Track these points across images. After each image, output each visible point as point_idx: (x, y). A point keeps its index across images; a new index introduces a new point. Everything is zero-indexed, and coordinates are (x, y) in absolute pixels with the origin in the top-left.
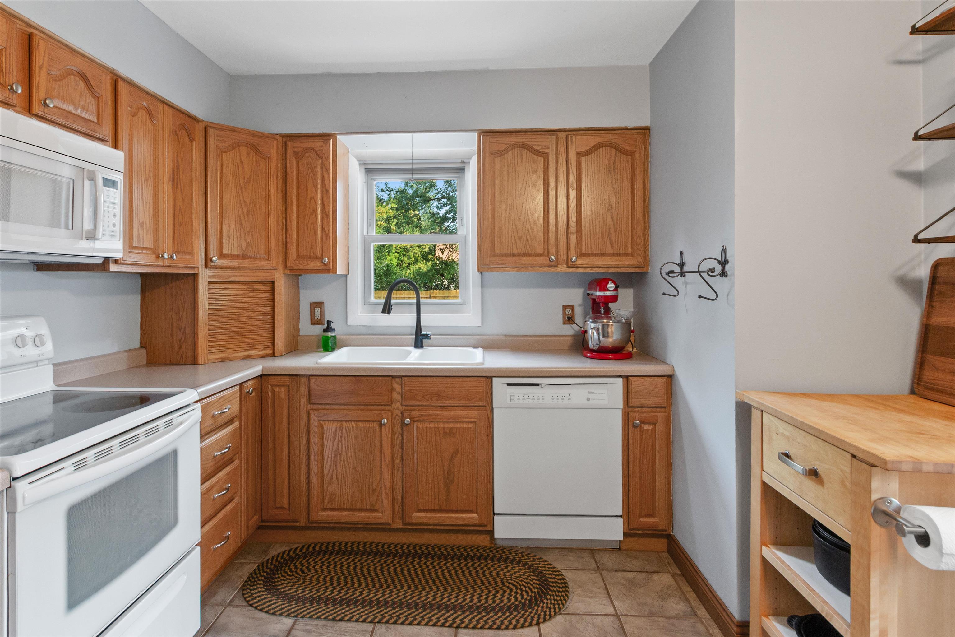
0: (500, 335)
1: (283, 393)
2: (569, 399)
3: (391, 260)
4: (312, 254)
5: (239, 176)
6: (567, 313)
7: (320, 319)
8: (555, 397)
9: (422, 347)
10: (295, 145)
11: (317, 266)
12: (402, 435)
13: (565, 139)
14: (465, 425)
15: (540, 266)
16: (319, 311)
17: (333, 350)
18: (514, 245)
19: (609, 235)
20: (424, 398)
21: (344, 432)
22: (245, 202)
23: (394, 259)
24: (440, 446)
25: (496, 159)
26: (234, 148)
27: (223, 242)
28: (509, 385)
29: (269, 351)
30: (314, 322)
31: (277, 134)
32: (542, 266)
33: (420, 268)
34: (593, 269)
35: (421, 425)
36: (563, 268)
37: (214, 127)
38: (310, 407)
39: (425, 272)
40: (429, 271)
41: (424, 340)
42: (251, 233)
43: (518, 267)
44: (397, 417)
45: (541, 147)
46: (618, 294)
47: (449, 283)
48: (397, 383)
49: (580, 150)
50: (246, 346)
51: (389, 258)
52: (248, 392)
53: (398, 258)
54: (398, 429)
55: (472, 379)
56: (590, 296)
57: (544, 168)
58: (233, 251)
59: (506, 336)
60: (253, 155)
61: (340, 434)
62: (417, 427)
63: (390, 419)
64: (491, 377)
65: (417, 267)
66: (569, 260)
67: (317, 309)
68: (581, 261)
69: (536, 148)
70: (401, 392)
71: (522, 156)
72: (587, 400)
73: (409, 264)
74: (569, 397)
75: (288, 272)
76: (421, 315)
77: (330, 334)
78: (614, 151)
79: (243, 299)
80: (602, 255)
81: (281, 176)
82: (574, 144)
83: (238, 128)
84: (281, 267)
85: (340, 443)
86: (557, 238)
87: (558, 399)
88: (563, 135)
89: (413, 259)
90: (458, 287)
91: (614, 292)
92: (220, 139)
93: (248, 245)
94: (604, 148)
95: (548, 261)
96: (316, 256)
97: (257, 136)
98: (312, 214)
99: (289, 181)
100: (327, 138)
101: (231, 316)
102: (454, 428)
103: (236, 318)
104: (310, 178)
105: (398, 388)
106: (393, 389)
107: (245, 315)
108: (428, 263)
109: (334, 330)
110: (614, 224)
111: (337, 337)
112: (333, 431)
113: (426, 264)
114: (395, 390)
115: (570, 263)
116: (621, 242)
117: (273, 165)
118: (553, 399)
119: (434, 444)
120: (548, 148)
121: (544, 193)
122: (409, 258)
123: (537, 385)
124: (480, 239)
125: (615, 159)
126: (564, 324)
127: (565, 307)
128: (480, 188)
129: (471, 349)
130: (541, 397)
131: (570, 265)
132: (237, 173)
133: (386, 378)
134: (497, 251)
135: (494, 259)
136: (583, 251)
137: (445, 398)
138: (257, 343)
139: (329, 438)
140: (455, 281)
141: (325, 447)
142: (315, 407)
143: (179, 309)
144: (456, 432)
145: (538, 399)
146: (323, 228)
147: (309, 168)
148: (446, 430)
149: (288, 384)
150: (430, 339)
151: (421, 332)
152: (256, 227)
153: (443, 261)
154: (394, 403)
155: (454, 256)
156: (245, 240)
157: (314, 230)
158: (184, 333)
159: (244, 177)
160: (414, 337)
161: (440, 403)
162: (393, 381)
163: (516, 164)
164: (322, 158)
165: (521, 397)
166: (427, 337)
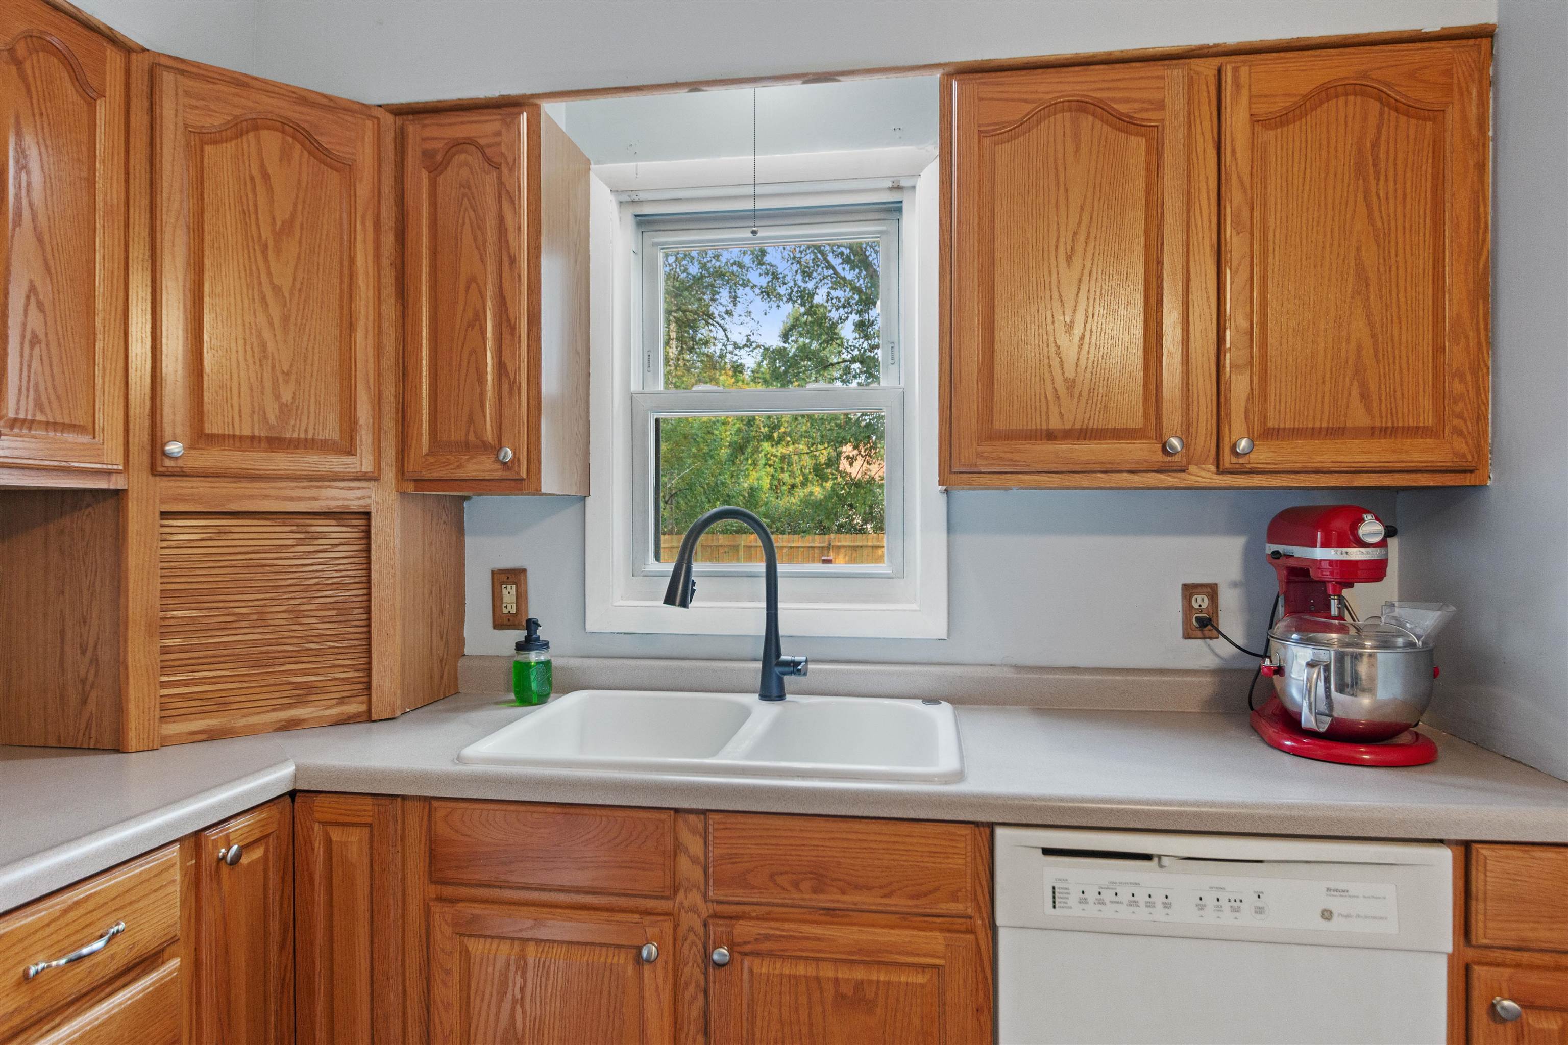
0: (1001, 666)
1: (355, 848)
2: (1260, 910)
3: (758, 479)
4: (472, 438)
5: (256, 213)
6: (1196, 606)
7: (516, 614)
8: (1209, 899)
9: (781, 697)
10: (427, 133)
11: (484, 471)
12: (706, 992)
13: (1212, 82)
14: (904, 978)
15: (1133, 467)
16: (513, 592)
17: (543, 699)
18: (1051, 407)
19: (1359, 371)
20: (775, 882)
21: (530, 974)
22: (277, 289)
23: (765, 477)
24: (824, 1037)
25: (999, 148)
26: (240, 134)
27: (206, 399)
28: (1047, 852)
29: (355, 707)
30: (501, 622)
31: (380, 106)
32: (1140, 467)
33: (811, 493)
34: (1302, 477)
35: (763, 967)
36: (1203, 475)
37: (178, 69)
38: (432, 890)
39: (821, 500)
40: (827, 498)
41: (786, 678)
42: (293, 377)
43: (1062, 472)
44: (691, 936)
45: (1136, 106)
46: (1387, 554)
47: (865, 521)
48: (693, 831)
49: (1263, 108)
50: (284, 694)
51: (754, 475)
52: (224, 857)
53: (773, 476)
54: (692, 972)
55: (930, 828)
56: (1282, 561)
57: (1148, 170)
58: (237, 425)
59: (1018, 668)
60: (301, 156)
61: (519, 980)
62: (751, 971)
63: (669, 941)
64: (991, 826)
65: (807, 491)
66: (1227, 450)
67: (509, 586)
68: (1264, 455)
69: (1122, 108)
70: (702, 858)
71: (1076, 136)
72: (1323, 916)
73: (793, 486)
74: (1259, 903)
75: (410, 488)
76: (780, 605)
77: (534, 657)
78: (1374, 106)
79: (275, 562)
80: (1335, 432)
81: (392, 224)
82: (1245, 92)
83: (256, 79)
84: (389, 474)
85: (519, 1010)
86: (1188, 384)
87: (1219, 908)
88: (1206, 68)
89: (801, 478)
90: (882, 529)
91: (1378, 550)
92: (194, 102)
93: (285, 410)
94: (1342, 100)
95: (1160, 453)
96: (483, 442)
97: (313, 104)
98: (471, 325)
99: (411, 235)
100: (516, 110)
101: (237, 610)
102: (870, 982)
103: (255, 617)
104: (467, 226)
105: (694, 845)
106: (678, 847)
107: (283, 608)
108: (824, 484)
109: (546, 645)
110: (1374, 336)
111: (555, 662)
112: (498, 967)
113: (822, 485)
114: (686, 851)
115: (1228, 460)
116: (1398, 394)
117: (364, 190)
118: (1201, 908)
119: (805, 1030)
120: (1160, 105)
121: (1147, 247)
122: (792, 475)
123: (1147, 857)
124: (947, 389)
125: (1379, 132)
126: (1187, 636)
127: (1189, 590)
128: (947, 237)
129: (917, 705)
130: (1159, 899)
131: (1227, 465)
132: (251, 203)
133: (656, 815)
134: (999, 424)
135: (989, 449)
136: (1271, 423)
137: (841, 884)
138: (319, 684)
139: (488, 992)
140: (875, 518)
141: (475, 1017)
142: (449, 891)
143: (81, 592)
144: (877, 995)
145: (1151, 905)
146: (501, 366)
147: (464, 195)
148: (847, 990)
149: (369, 820)
150: (805, 674)
151: (778, 655)
152: (309, 362)
153: (852, 479)
154: (682, 891)
155: (874, 468)
156: (277, 397)
157: (477, 369)
158: (95, 660)
159: (274, 219)
160: (759, 665)
161: (824, 900)
162: (681, 822)
163: (1060, 163)
164: (497, 167)
165: (1091, 895)
166: (794, 667)
